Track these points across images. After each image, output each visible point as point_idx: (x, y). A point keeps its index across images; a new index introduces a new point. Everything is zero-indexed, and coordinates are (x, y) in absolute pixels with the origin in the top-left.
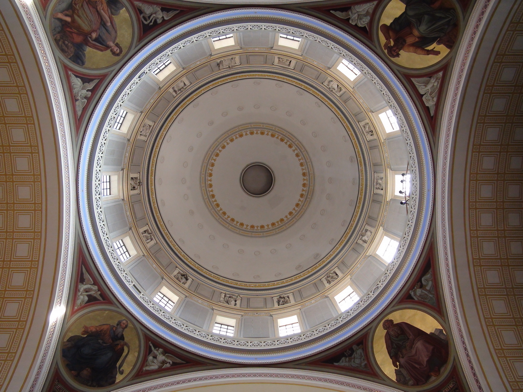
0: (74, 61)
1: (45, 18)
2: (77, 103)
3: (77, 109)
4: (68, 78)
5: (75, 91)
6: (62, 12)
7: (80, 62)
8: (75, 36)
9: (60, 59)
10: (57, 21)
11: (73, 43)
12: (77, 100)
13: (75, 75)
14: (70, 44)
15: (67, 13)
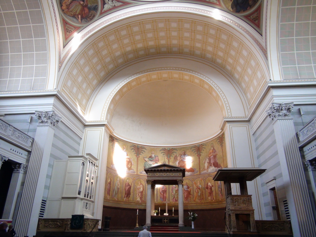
0: (97, 10)
1: (83, 26)
2: (116, 5)
3: (119, 5)
4: (106, 12)
5: (111, 7)
6: (78, 20)
7: (96, 7)
8: (85, 12)
9: (98, 17)
10: (82, 21)
11: (89, 12)
12: (115, 6)
13: (103, 9)
14: (90, 14)
15: (77, 17)
